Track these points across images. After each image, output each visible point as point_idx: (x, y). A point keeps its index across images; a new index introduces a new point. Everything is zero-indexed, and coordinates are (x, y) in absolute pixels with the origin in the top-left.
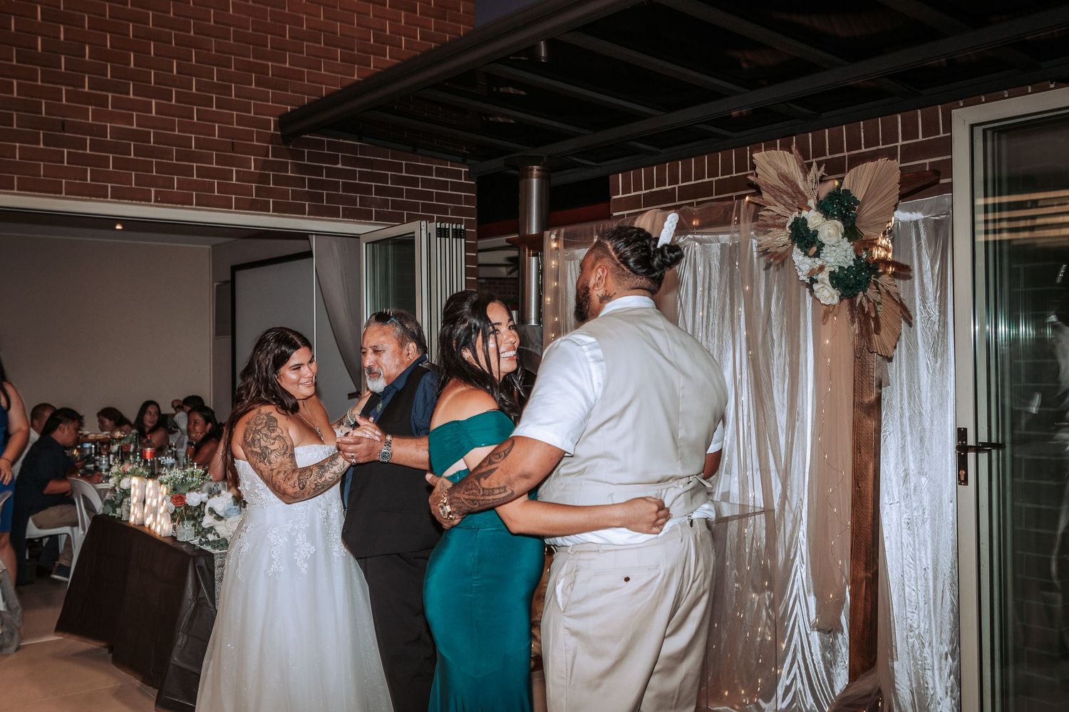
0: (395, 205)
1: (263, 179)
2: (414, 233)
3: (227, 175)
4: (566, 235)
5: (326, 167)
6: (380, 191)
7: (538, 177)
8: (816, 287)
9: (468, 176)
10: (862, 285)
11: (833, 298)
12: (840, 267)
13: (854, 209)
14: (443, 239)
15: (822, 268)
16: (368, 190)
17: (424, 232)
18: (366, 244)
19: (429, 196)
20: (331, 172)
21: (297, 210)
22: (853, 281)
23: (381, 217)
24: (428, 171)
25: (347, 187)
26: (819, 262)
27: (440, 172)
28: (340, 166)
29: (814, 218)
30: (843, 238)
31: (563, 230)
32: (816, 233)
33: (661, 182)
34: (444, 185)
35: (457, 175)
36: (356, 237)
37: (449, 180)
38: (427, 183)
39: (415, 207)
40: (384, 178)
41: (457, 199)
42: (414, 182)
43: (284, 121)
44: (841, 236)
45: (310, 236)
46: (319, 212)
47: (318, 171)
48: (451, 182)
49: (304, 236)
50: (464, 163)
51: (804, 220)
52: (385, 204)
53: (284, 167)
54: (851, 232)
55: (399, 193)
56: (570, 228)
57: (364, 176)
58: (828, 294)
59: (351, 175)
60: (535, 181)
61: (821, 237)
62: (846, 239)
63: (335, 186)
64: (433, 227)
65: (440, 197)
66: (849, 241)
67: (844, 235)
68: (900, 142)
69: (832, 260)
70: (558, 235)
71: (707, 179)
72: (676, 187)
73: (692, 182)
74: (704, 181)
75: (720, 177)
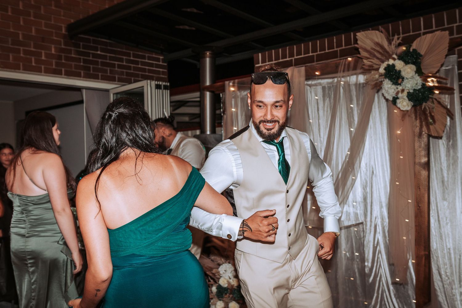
0: (127, 74)
1: (60, 58)
2: (143, 87)
3: (40, 54)
4: (238, 83)
5: (92, 53)
6: (120, 66)
7: (210, 57)
8: (398, 101)
9: (164, 61)
10: (425, 99)
11: (408, 106)
12: (414, 90)
13: (420, 59)
14: (159, 90)
15: (403, 91)
16: (113, 66)
17: (149, 86)
18: (113, 94)
19: (144, 70)
20: (95, 56)
21: (77, 75)
22: (421, 97)
23: (120, 80)
24: (144, 57)
25: (103, 64)
26: (400, 88)
27: (149, 58)
28: (99, 52)
29: (399, 65)
30: (415, 74)
31: (236, 81)
32: (400, 71)
33: (284, 57)
34: (151, 65)
35: (158, 60)
36: (107, 91)
37: (154, 62)
38: (144, 64)
39: (137, 76)
40: (121, 60)
41: (158, 72)
42: (137, 63)
43: (71, 28)
44: (414, 73)
45: (82, 90)
46: (89, 76)
47: (88, 55)
48: (156, 64)
49: (78, 89)
50: (161, 54)
51: (393, 66)
52: (122, 73)
53: (70, 52)
54: (419, 72)
55: (129, 68)
56: (240, 80)
57: (111, 58)
58: (405, 104)
59: (105, 57)
60: (208, 60)
61: (403, 74)
62: (417, 75)
63: (96, 63)
64: (154, 83)
65: (150, 71)
66: (419, 75)
67: (416, 72)
68: (423, 31)
69: (409, 86)
70: (234, 83)
71: (311, 54)
72: (293, 58)
73: (303, 56)
74: (309, 55)
75: (319, 53)
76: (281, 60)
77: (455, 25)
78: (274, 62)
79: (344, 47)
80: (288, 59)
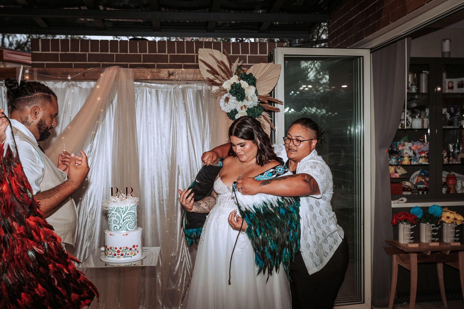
12: (252, 107)
44: (254, 93)
51: (240, 84)
69: (250, 103)
70: (31, 71)
71: (109, 53)
72: (87, 53)
73: (99, 53)
74: (107, 53)
75: (119, 53)
76: (70, 52)
77: (247, 55)
78: (60, 52)
79: (148, 53)
80: (79, 53)
